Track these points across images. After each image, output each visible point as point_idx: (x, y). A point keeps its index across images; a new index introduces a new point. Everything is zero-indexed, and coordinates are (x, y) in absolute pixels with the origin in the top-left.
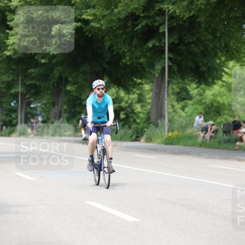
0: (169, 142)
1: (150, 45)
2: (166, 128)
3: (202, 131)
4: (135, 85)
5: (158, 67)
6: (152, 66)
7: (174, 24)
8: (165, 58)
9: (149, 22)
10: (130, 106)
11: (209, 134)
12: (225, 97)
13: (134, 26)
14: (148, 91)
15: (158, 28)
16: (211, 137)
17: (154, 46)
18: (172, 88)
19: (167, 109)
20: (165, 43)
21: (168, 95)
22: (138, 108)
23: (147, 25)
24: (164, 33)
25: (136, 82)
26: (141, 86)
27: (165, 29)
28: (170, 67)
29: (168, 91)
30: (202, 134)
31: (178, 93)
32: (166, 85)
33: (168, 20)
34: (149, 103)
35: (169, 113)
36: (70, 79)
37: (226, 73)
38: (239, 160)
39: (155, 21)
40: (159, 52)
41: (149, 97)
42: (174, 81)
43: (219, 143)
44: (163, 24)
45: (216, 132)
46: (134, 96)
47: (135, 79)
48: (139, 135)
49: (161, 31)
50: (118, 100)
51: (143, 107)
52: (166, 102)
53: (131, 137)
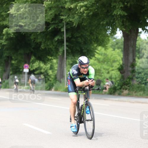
0: (67, 90)
1: (56, 39)
2: (66, 83)
4: (49, 60)
5: (61, 50)
6: (57, 50)
7: (69, 27)
8: (64, 46)
9: (55, 26)
10: (46, 71)
12: (97, 66)
14: (55, 63)
15: (60, 29)
17: (58, 39)
18: (69, 62)
19: (66, 73)
20: (64, 37)
21: (66, 65)
22: (50, 72)
23: (54, 28)
24: (63, 32)
25: (49, 58)
26: (51, 60)
27: (64, 30)
28: (67, 50)
29: (66, 63)
32: (65, 60)
33: (66, 25)
34: (56, 70)
36: (13, 58)
37: (97, 53)
38: (105, 100)
39: (59, 26)
40: (61, 42)
41: (56, 66)
42: (70, 58)
44: (63, 27)
46: (49, 66)
47: (48, 57)
48: (51, 87)
49: (62, 31)
50: (39, 68)
51: (53, 72)
52: (65, 69)
53: (46, 88)
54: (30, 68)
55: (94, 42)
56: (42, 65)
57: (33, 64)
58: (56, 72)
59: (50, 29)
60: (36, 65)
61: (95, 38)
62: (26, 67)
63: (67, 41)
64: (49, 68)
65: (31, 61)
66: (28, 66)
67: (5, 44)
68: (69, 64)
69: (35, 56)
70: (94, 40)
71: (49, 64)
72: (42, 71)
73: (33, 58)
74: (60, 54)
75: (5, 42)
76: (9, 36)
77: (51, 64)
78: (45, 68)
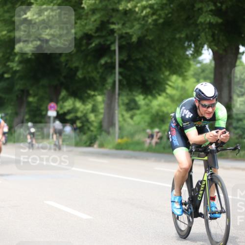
0: (119, 147)
1: (103, 61)
2: (117, 135)
3: (149, 137)
4: (90, 97)
5: (110, 80)
6: (103, 80)
7: (124, 43)
8: (115, 73)
9: (101, 41)
10: (85, 115)
11: (155, 140)
12: (169, 108)
13: (88, 44)
14: (100, 102)
15: (109, 47)
16: (157, 143)
17: (106, 63)
18: (122, 100)
19: (118, 118)
20: (115, 60)
21: (119, 106)
22: (92, 117)
23: (100, 44)
24: (115, 51)
25: (90, 94)
26: (95, 98)
27: (115, 47)
28: (120, 81)
29: (118, 102)
30: (148, 141)
31: (127, 104)
32: (117, 96)
33: (119, 39)
34: (101, 113)
35: (119, 121)
36: (31, 92)
37: (170, 86)
39: (107, 40)
40: (110, 67)
41: (101, 107)
42: (124, 93)
43: (164, 148)
44: (113, 43)
45: (161, 138)
46: (89, 106)
47: (89, 92)
48: (93, 141)
49: (113, 48)
50: (74, 110)
51: (96, 116)
52: (116, 112)
53: (85, 143)
54: (58, 109)
55: (165, 67)
56: (78, 104)
57: (63, 102)
58: (101, 116)
59: (93, 45)
60: (69, 104)
61: (167, 61)
62: (52, 107)
63: (120, 66)
64: (90, 109)
65: (61, 97)
66: (56, 106)
67: (18, 69)
68: (123, 104)
69: (67, 89)
70: (165, 64)
71: (90, 103)
72: (79, 114)
73: (63, 93)
74: (109, 87)
75: (17, 66)
76: (25, 56)
77: (93, 103)
78: (84, 109)
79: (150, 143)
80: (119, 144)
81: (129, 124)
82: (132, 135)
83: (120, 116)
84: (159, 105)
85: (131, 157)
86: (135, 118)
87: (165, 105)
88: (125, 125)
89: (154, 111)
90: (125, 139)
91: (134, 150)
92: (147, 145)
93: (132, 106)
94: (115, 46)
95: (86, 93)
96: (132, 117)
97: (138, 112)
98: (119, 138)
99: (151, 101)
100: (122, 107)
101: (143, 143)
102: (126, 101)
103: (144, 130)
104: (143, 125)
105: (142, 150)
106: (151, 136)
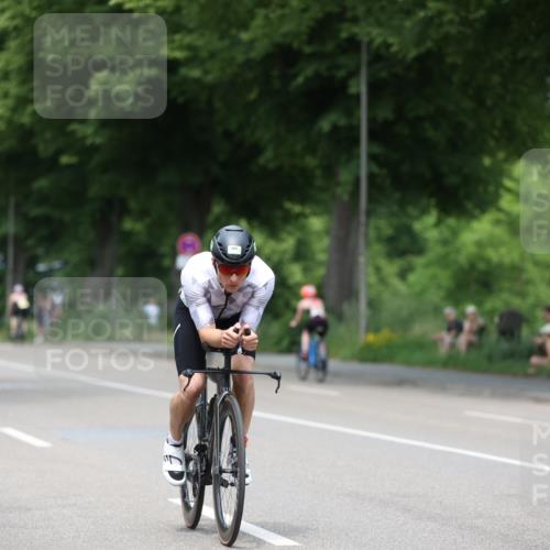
0: (370, 355)
1: (325, 125)
2: (363, 322)
3: (449, 329)
4: (289, 218)
5: (345, 176)
6: (330, 171)
7: (384, 74)
8: (358, 157)
9: (322, 67)
12: (503, 250)
13: (287, 78)
14: (318, 234)
15: (344, 85)
16: (470, 345)
17: (335, 128)
18: (378, 229)
19: (366, 278)
20: (359, 120)
21: (368, 244)
22: (295, 273)
23: (317, 75)
24: (357, 97)
25: (289, 211)
26: (302, 220)
27: (361, 87)
28: (371, 177)
29: (366, 235)
30: (447, 338)
31: (391, 240)
32: (363, 218)
33: (370, 64)
34: (320, 264)
35: (369, 286)
36: (133, 205)
37: (509, 190)
38: (538, 400)
39: (338, 67)
40: (345, 141)
41: (321, 247)
42: (383, 210)
43: (490, 358)
44: (354, 73)
46: (288, 244)
47: (288, 205)
49: (352, 90)
51: (306, 270)
52: (362, 260)
53: (278, 342)
55: (497, 139)
58: (320, 272)
59: (300, 80)
61: (498, 123)
62: (189, 246)
63: (372, 136)
64: (291, 252)
65: (211, 218)
66: (198, 244)
67: (98, 140)
68: (379, 239)
69: (229, 197)
70: (496, 133)
71: (290, 234)
73: (218, 208)
74: (343, 193)
75: (96, 133)
77: (298, 234)
78: (274, 252)
79: (453, 345)
80: (368, 347)
81: (396, 293)
82: (405, 323)
83: (371, 270)
84: (479, 244)
85: (400, 383)
86: (412, 278)
87: (493, 243)
88: (386, 296)
89: (463, 259)
90: (385, 334)
91: (409, 363)
92: (443, 350)
93: (403, 246)
94: (359, 85)
95: (281, 207)
96: (403, 275)
97: (419, 261)
98: (368, 329)
99: (455, 233)
100: (378, 248)
101: (435, 343)
102: (388, 231)
103: (437, 310)
104: (434, 296)
105: (430, 363)
106: (456, 327)
